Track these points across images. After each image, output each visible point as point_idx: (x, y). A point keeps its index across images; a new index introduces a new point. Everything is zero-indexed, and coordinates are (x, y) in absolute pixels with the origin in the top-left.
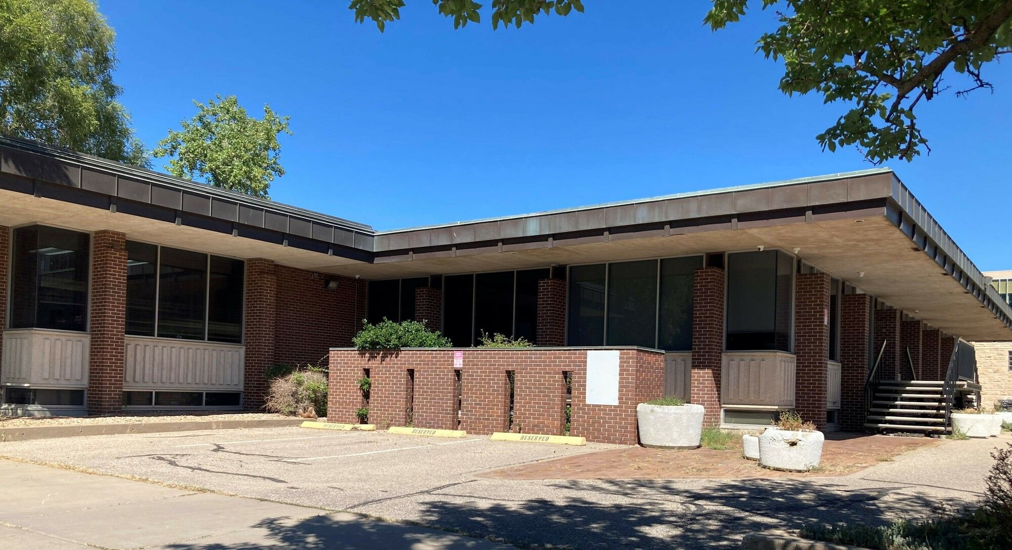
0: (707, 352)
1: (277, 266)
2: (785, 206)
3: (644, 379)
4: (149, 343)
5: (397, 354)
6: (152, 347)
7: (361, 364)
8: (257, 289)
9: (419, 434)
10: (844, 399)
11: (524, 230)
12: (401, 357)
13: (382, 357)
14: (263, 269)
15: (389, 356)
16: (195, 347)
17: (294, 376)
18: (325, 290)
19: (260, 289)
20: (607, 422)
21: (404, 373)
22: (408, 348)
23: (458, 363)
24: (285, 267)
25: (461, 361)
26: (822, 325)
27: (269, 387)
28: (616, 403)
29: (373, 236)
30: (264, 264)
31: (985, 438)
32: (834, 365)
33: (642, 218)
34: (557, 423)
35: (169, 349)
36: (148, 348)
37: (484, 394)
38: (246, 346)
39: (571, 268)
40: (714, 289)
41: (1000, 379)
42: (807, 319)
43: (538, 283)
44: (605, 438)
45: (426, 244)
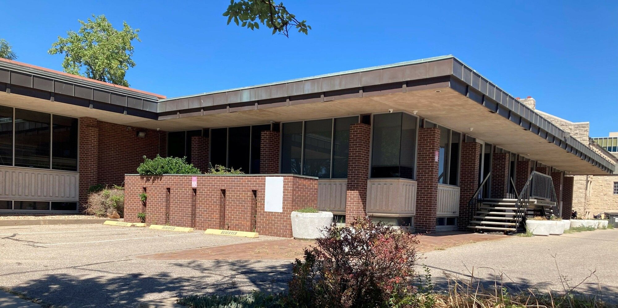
0: (356, 179)
1: (98, 121)
2: (390, 82)
3: (299, 196)
4: (8, 170)
5: (161, 178)
6: (11, 173)
7: (141, 184)
8: (85, 137)
9: (166, 230)
10: (462, 210)
11: (241, 98)
12: (163, 180)
13: (153, 180)
14: (89, 124)
15: (157, 179)
16: (44, 173)
17: (105, 192)
18: (137, 138)
19: (87, 137)
20: (276, 223)
21: (165, 191)
22: (168, 174)
23: (194, 184)
24: (107, 123)
25: (196, 183)
26: (433, 162)
27: (87, 199)
28: (281, 211)
29: (157, 103)
30: (89, 120)
31: (546, 236)
32: (454, 188)
33: (308, 90)
34: (249, 224)
35: (24, 174)
36: (7, 173)
37: (209, 204)
38: (80, 172)
39: (283, 124)
40: (361, 138)
41: (607, 200)
42: (424, 158)
43: (261, 134)
44: (275, 233)
45: (186, 108)
